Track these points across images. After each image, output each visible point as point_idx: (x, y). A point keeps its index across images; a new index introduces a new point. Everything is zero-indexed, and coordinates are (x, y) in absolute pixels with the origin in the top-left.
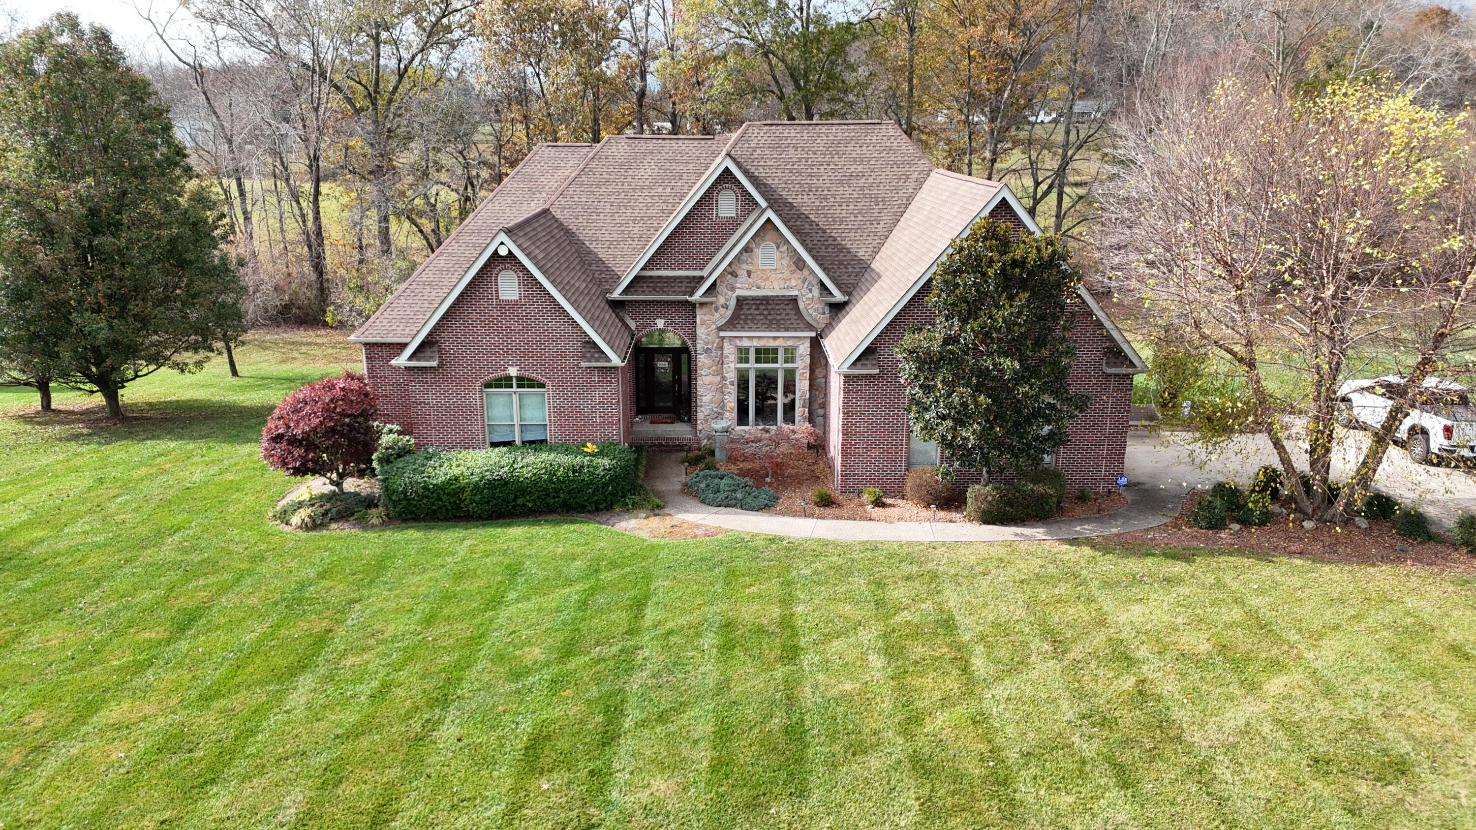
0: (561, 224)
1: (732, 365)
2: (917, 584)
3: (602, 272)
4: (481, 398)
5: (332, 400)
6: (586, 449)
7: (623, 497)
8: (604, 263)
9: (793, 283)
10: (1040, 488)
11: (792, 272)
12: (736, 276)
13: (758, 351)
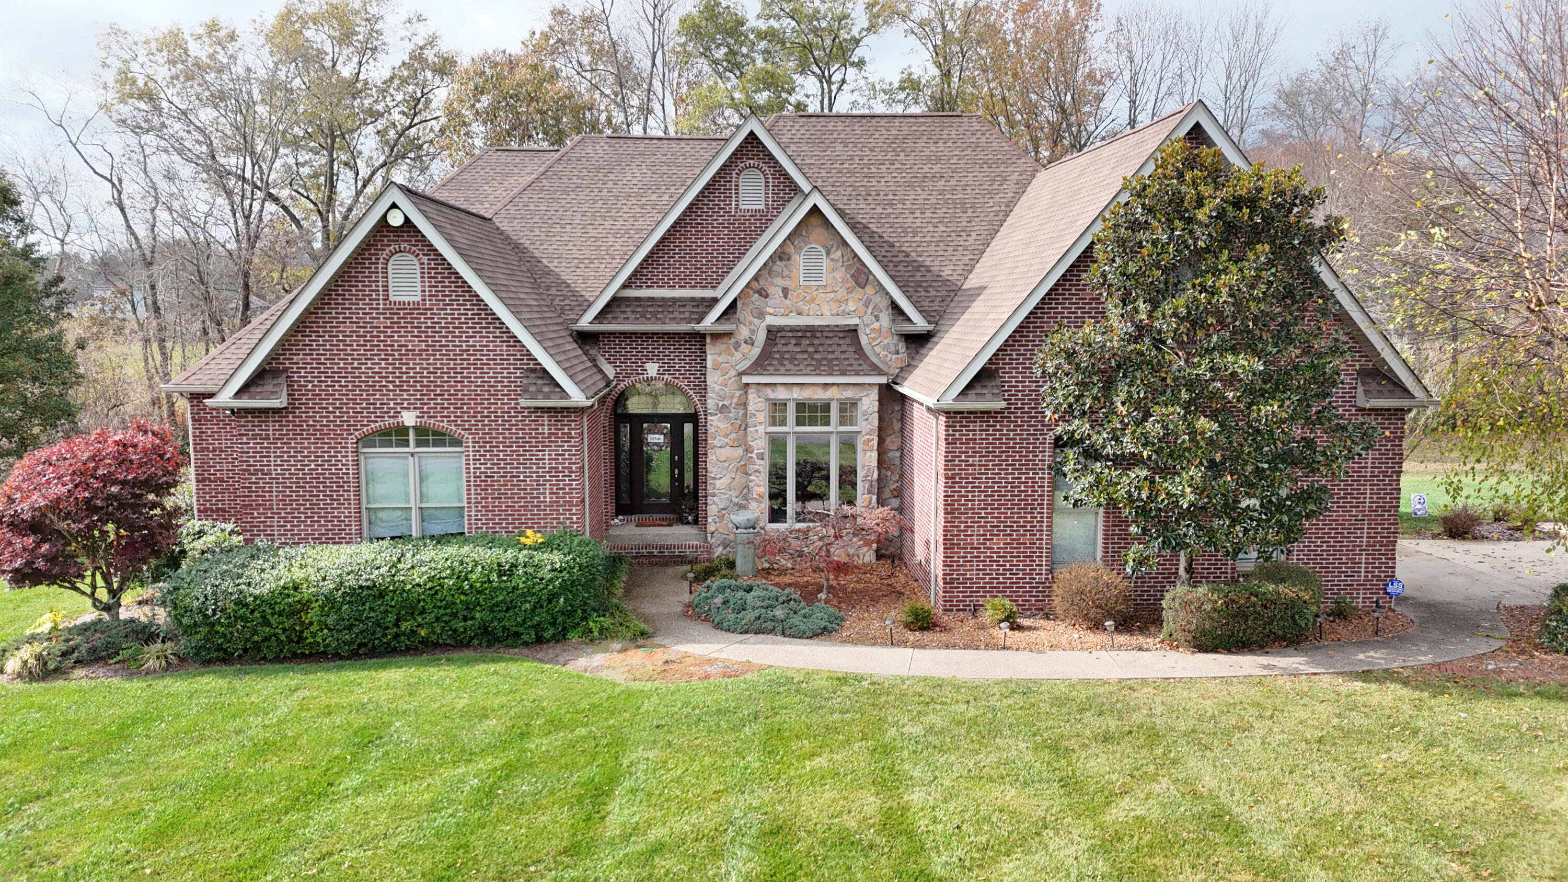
0: (508, 238)
1: (761, 429)
2: (1126, 746)
3: (565, 297)
4: (357, 464)
5: (92, 458)
6: (523, 540)
7: (584, 619)
8: (568, 286)
9: (851, 306)
10: (1286, 590)
11: (850, 291)
12: (767, 296)
13: (801, 406)
